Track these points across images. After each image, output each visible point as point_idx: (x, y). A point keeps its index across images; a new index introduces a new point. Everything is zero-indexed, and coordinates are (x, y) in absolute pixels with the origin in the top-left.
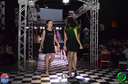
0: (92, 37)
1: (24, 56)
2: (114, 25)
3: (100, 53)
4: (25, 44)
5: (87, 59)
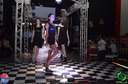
0: (81, 33)
1: (20, 50)
2: (102, 22)
4: (21, 39)
5: (77, 53)
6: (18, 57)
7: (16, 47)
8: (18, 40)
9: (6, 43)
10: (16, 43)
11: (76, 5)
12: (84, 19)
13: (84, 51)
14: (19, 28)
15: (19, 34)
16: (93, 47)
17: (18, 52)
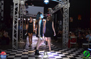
1: (17, 39)
3: (69, 37)
4: (17, 30)
6: (15, 44)
7: (13, 37)
8: (15, 31)
9: (6, 34)
10: (13, 34)
11: (60, 5)
12: (66, 15)
13: (66, 40)
14: (16, 22)
15: (15, 27)
17: (15, 41)
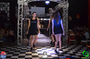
2: (78, 17)
6: (20, 42)
7: (18, 35)
8: (20, 30)
10: (18, 32)
13: (65, 38)
14: (20, 22)
16: (72, 34)
17: (20, 38)
